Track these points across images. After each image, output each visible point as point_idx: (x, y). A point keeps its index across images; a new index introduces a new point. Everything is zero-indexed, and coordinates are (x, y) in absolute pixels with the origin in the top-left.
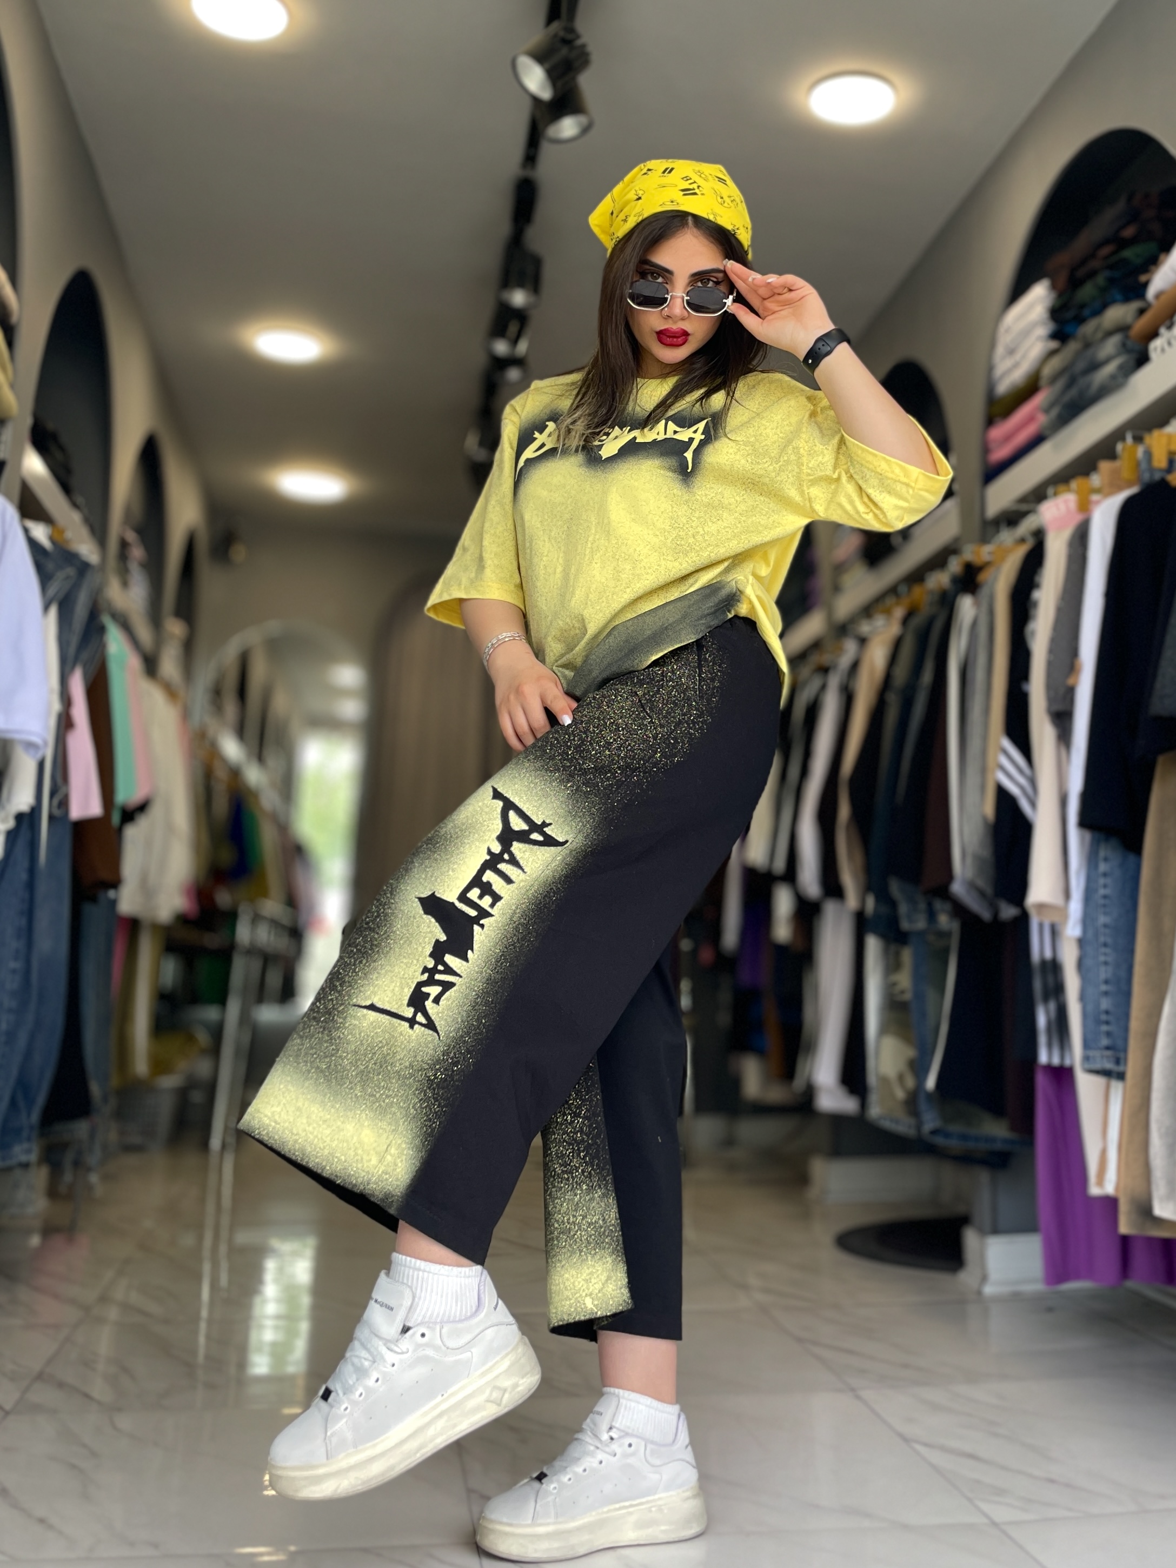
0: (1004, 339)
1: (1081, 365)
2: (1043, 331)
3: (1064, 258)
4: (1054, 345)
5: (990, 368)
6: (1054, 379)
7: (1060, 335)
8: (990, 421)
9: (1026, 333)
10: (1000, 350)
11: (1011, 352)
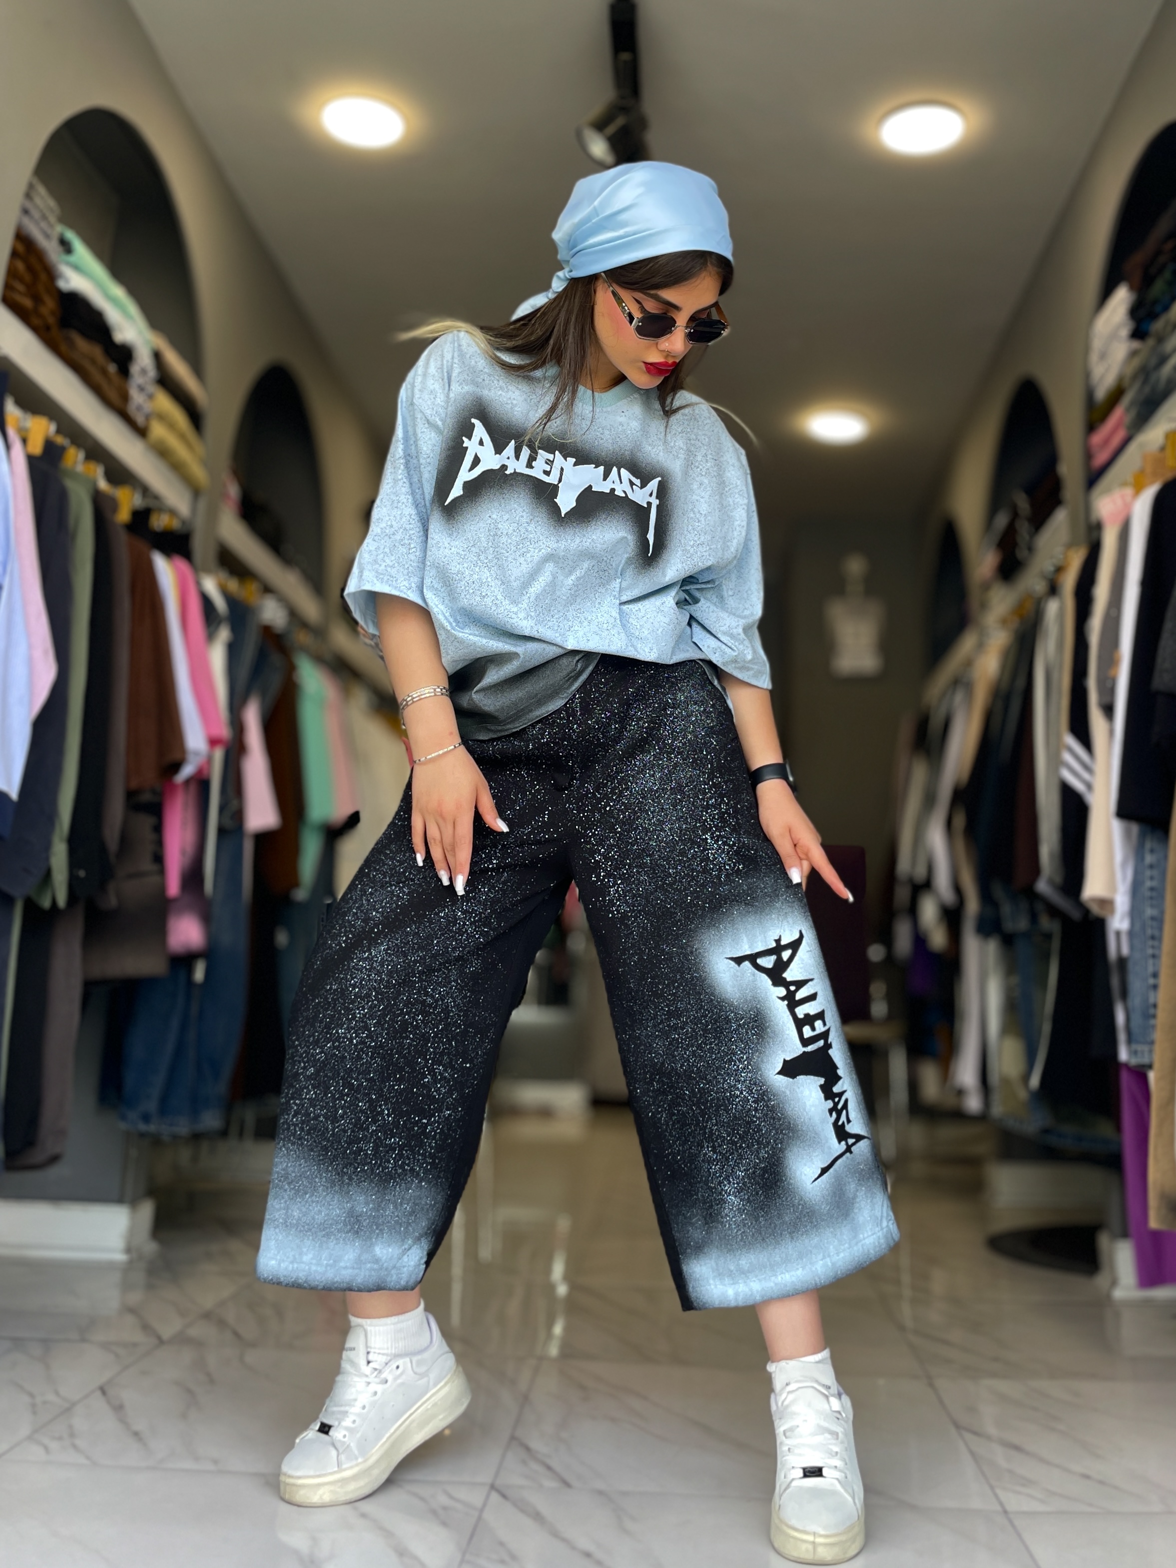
0: (1097, 344)
1: (1154, 361)
2: (1125, 332)
3: (1138, 258)
4: (1136, 344)
5: (1087, 375)
6: (1134, 377)
7: (1138, 334)
8: (1091, 426)
9: (1113, 336)
10: (1094, 357)
11: (1103, 356)
